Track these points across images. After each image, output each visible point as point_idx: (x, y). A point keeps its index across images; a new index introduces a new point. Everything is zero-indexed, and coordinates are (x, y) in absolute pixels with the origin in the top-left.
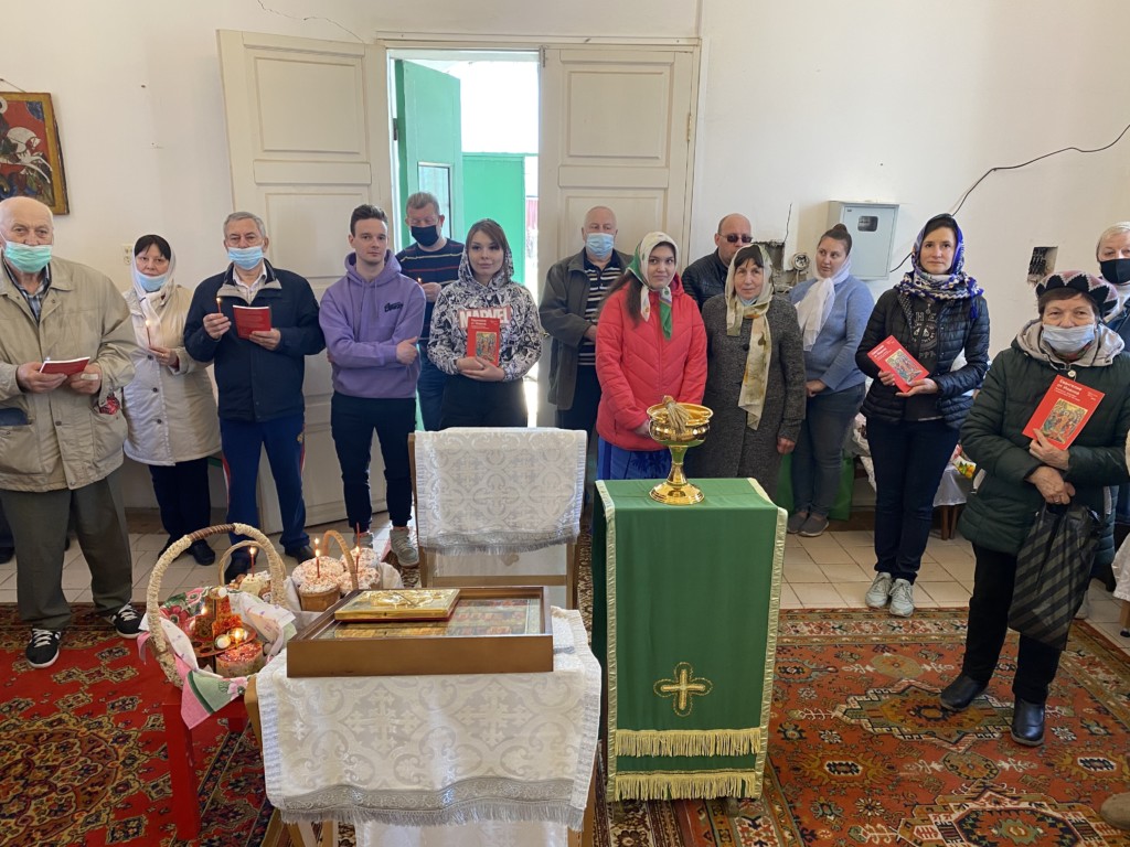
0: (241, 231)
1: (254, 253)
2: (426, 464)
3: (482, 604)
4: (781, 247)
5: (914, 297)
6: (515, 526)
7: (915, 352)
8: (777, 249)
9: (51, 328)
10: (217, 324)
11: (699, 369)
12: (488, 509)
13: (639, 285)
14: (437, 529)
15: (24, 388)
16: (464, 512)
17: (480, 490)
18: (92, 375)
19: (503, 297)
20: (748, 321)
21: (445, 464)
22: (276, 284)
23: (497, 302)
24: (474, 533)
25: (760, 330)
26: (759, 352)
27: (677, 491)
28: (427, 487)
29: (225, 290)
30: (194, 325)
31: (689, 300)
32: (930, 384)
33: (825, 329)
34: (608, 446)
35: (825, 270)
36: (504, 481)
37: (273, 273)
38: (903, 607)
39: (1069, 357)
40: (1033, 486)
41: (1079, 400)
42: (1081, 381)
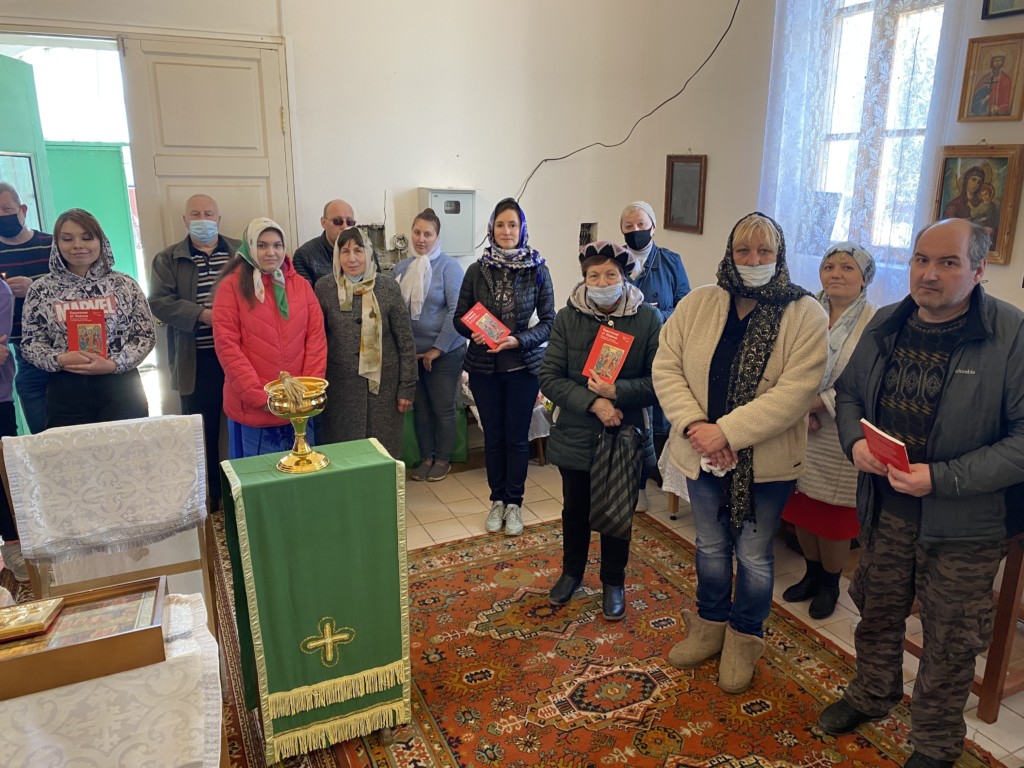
2: (19, 471)
3: (89, 609)
4: (382, 229)
5: (493, 268)
6: (135, 520)
7: (498, 315)
8: (377, 232)
11: (319, 345)
12: (103, 508)
13: (250, 269)
14: (43, 537)
16: (74, 515)
17: (90, 489)
19: (104, 287)
20: (358, 296)
21: (45, 468)
23: (98, 292)
24: (88, 534)
25: (370, 305)
26: (371, 325)
27: (303, 459)
28: (25, 496)
31: (302, 281)
32: (512, 340)
33: (428, 301)
34: (238, 426)
35: (421, 248)
36: (116, 476)
38: (514, 527)
39: (607, 311)
40: (594, 415)
41: (620, 344)
42: (616, 327)
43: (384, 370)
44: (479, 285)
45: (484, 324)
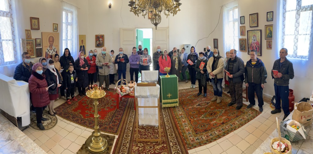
0: (121, 50)
1: (122, 52)
4: (179, 50)
5: (191, 55)
7: (192, 61)
8: (178, 50)
9: (105, 60)
10: (118, 60)
11: (170, 64)
13: (163, 55)
15: (103, 65)
18: (108, 64)
19: (147, 56)
20: (175, 59)
22: (124, 56)
25: (177, 60)
26: (177, 62)
27: (168, 76)
29: (119, 56)
30: (116, 60)
31: (169, 57)
32: (193, 64)
33: (183, 59)
34: (161, 73)
35: (183, 53)
37: (124, 54)
38: (194, 87)
39: (202, 60)
40: (201, 72)
41: (203, 64)
42: (203, 62)
43: (178, 68)
44: (190, 57)
45: (190, 62)
